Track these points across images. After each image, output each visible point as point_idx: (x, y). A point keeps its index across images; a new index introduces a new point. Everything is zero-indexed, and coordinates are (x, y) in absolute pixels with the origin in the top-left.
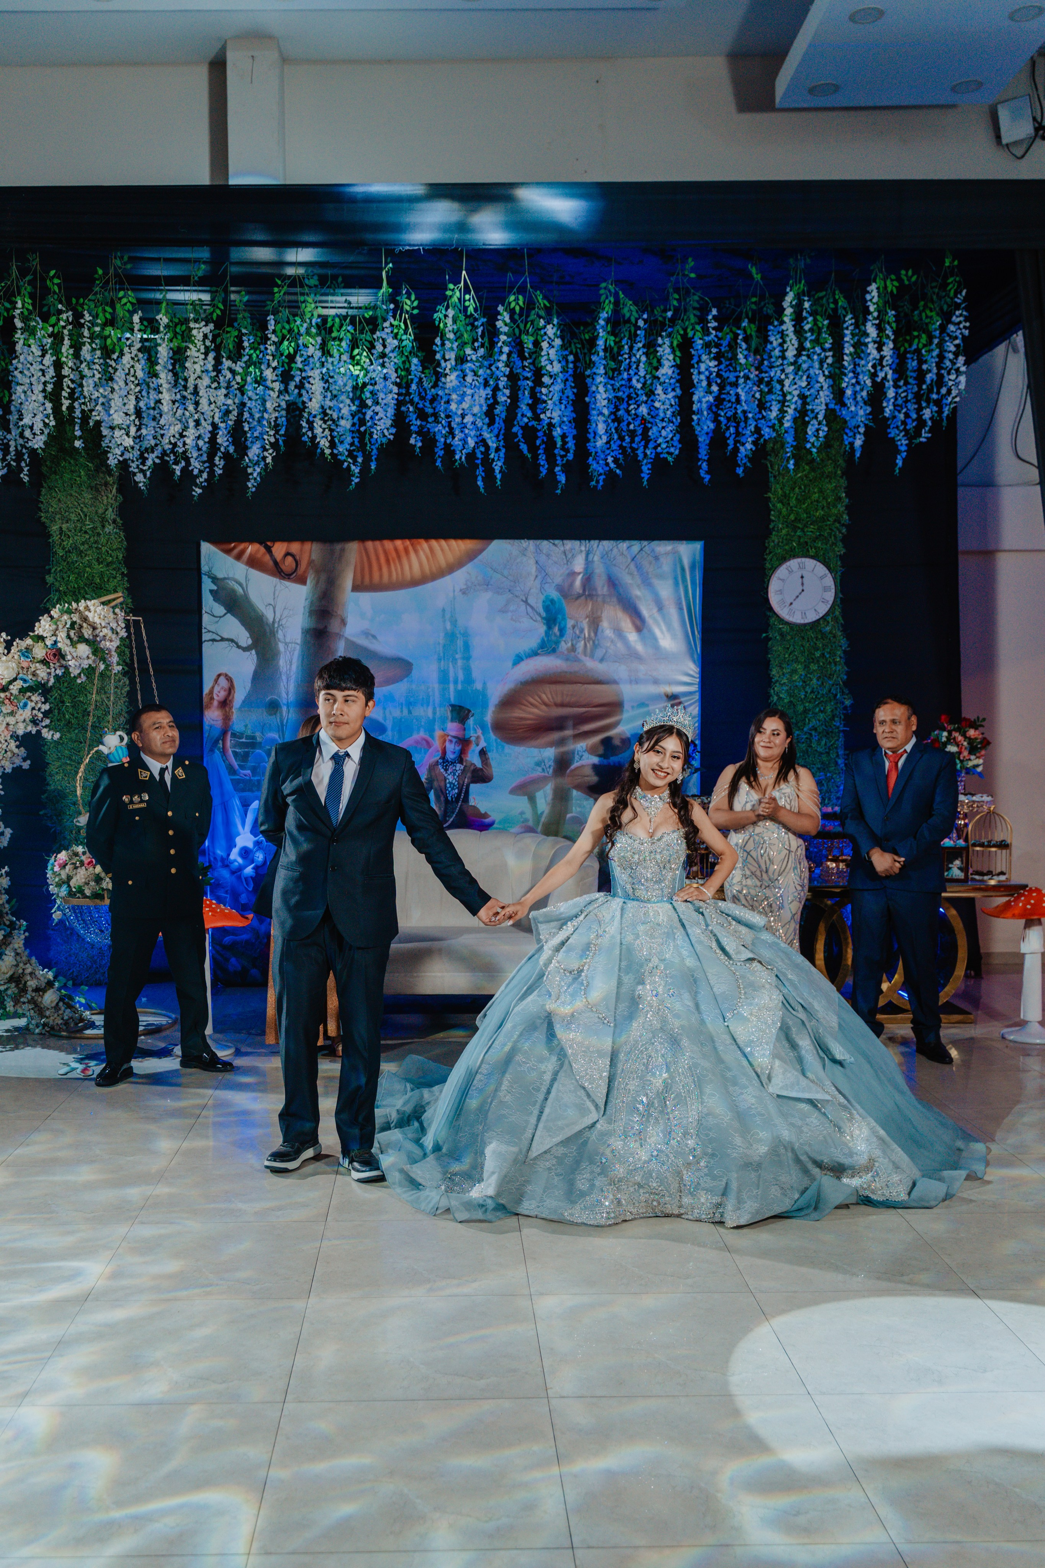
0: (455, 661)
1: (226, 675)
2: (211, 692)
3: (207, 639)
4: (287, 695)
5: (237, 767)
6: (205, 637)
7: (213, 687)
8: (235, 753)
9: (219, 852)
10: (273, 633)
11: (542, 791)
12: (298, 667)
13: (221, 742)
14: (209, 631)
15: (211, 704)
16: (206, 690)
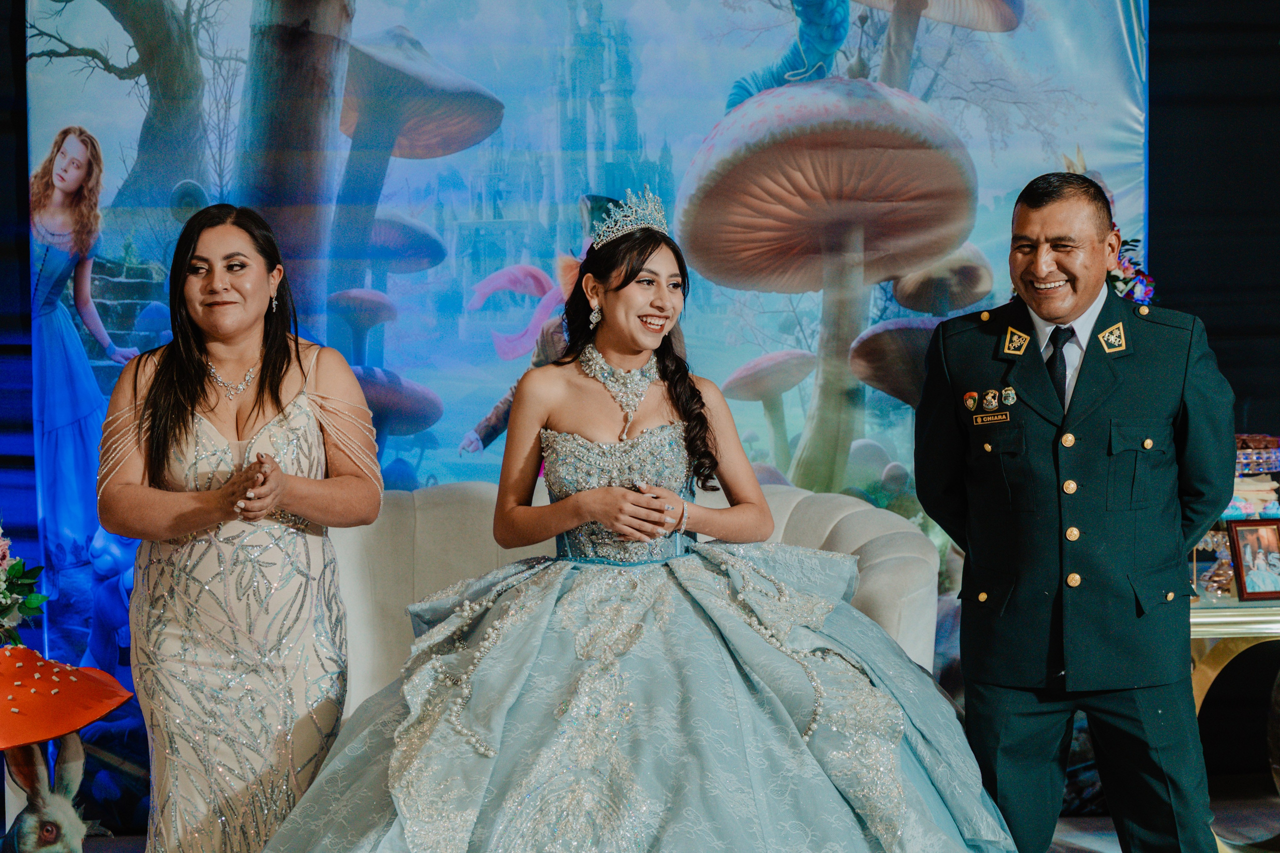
0: (597, 95)
1: (81, 133)
2: (47, 170)
3: (38, 51)
4: (221, 176)
5: (108, 340)
6: (34, 45)
7: (51, 161)
8: (104, 310)
9: (70, 532)
10: (187, 38)
11: (795, 389)
12: (244, 115)
13: (70, 284)
14: (41, 34)
15: (48, 197)
16: (36, 167)
